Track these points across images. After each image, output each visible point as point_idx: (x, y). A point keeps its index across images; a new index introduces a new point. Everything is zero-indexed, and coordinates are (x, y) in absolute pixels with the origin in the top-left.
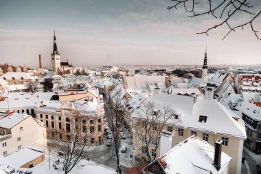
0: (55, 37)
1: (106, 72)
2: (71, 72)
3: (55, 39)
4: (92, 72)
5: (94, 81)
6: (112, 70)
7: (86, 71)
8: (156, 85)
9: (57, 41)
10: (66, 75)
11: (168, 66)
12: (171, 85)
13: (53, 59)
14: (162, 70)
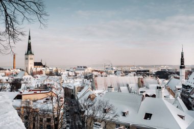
0: (29, 37)
1: (80, 73)
2: (44, 72)
3: (29, 39)
4: (66, 72)
5: (65, 82)
6: (86, 70)
7: (59, 72)
8: (128, 86)
9: (31, 41)
10: (38, 75)
11: (152, 66)
12: (143, 86)
13: (27, 59)
14: (145, 71)
